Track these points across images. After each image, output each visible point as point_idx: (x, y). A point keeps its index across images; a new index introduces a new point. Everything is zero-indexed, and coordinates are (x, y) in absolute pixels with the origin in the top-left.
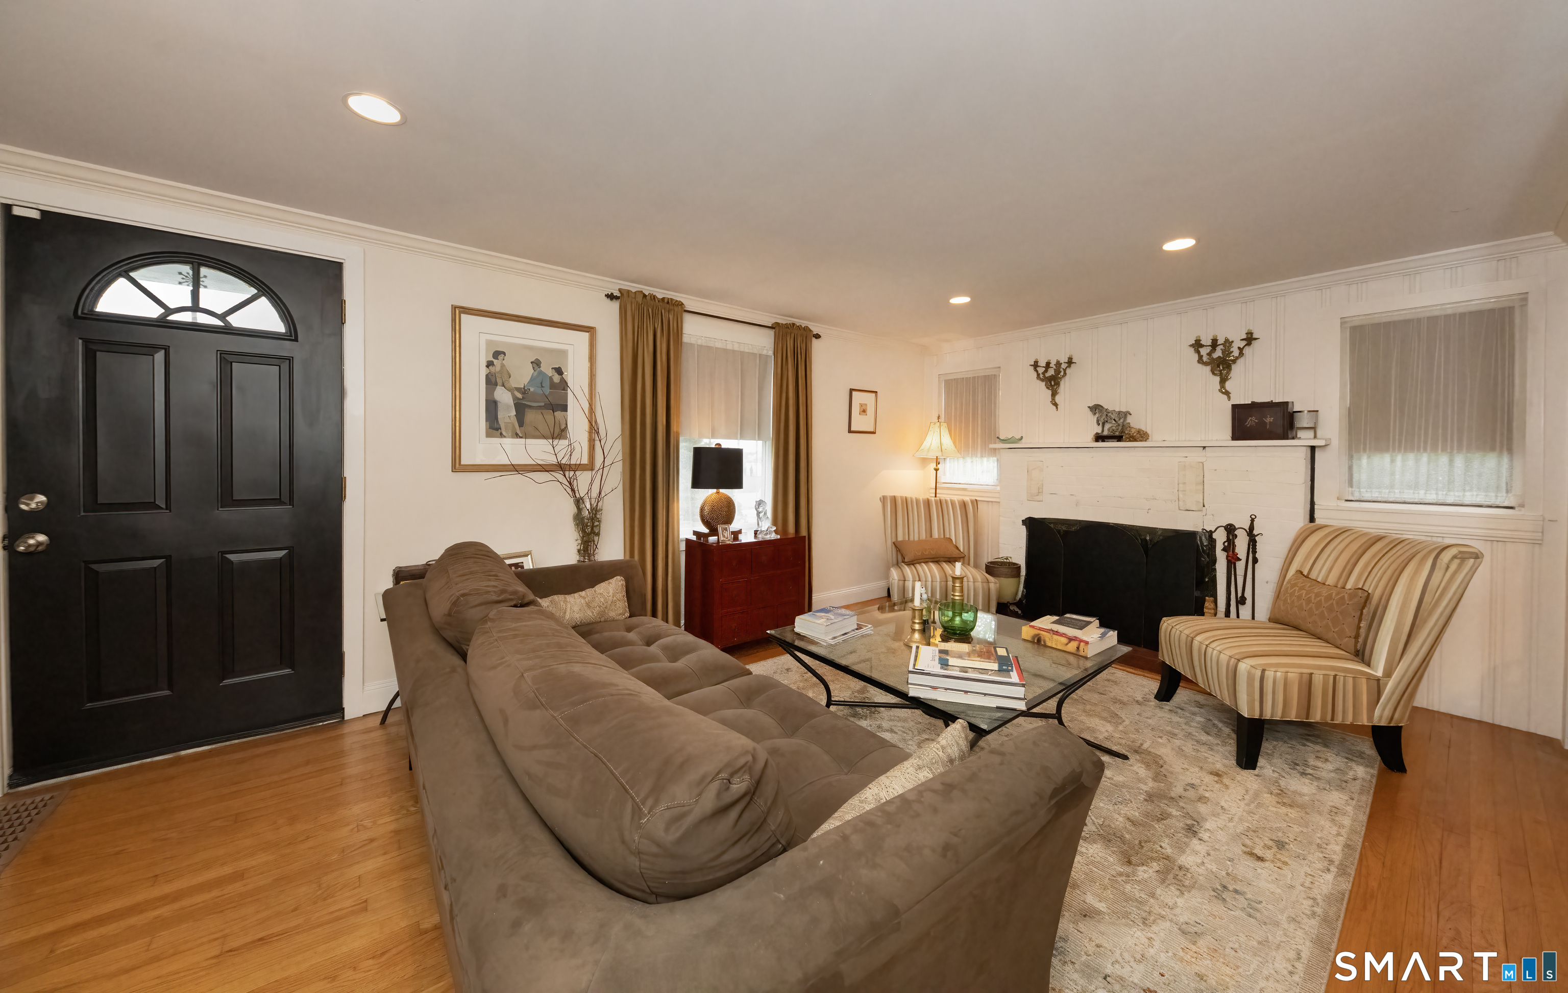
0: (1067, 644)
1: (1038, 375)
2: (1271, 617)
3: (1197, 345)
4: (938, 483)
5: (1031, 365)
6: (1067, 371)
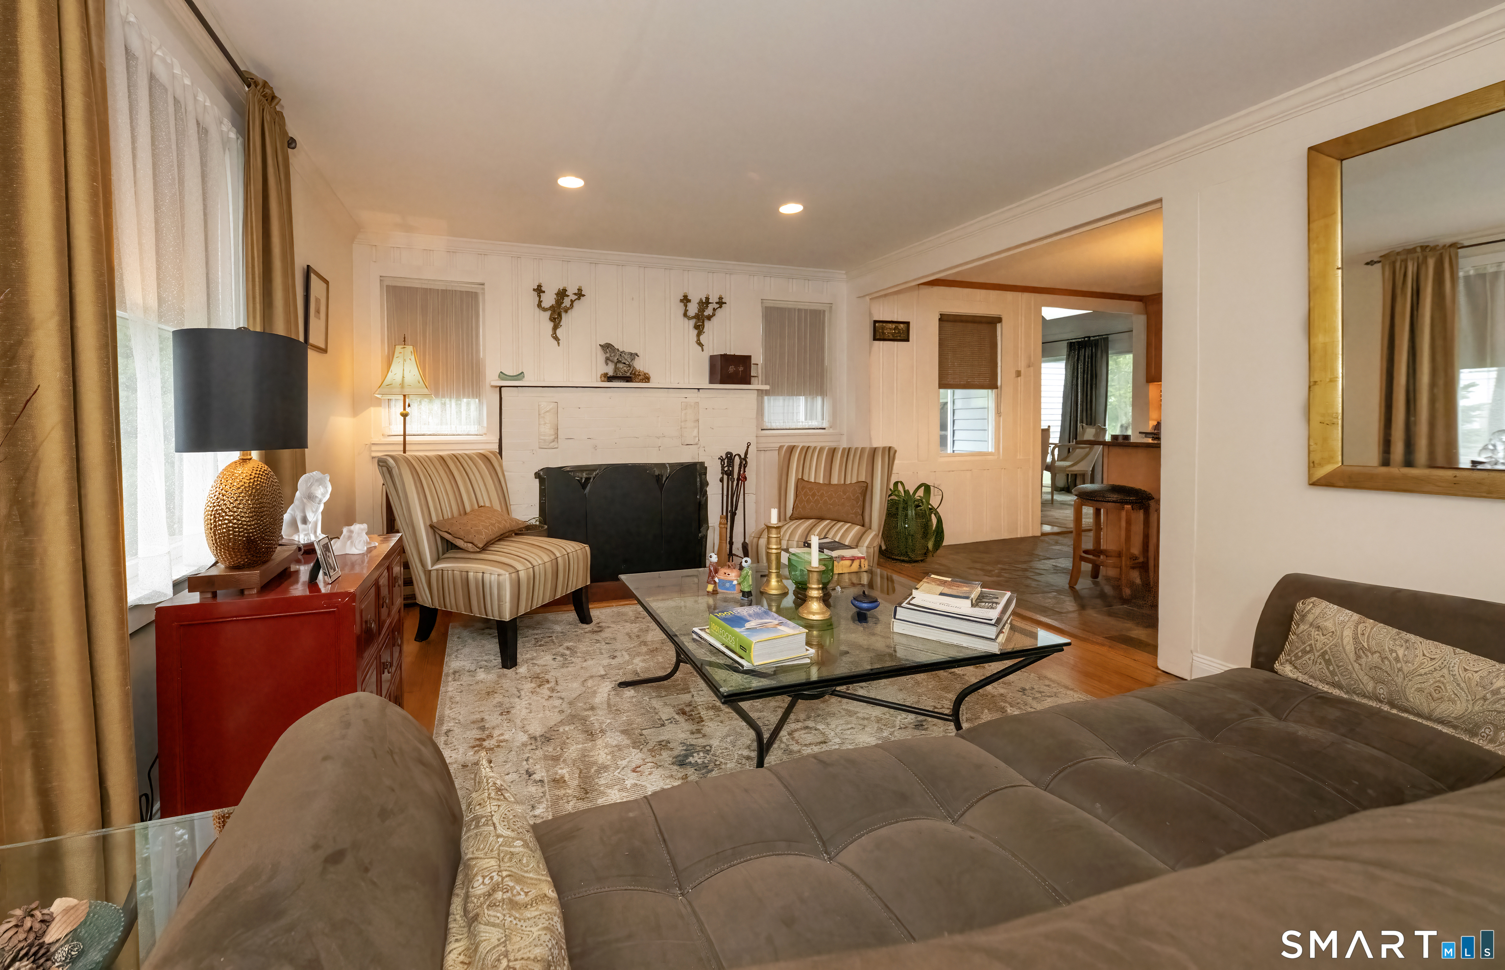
1: (540, 302)
2: (794, 516)
3: (686, 300)
4: (407, 433)
5: (534, 290)
6: (575, 304)
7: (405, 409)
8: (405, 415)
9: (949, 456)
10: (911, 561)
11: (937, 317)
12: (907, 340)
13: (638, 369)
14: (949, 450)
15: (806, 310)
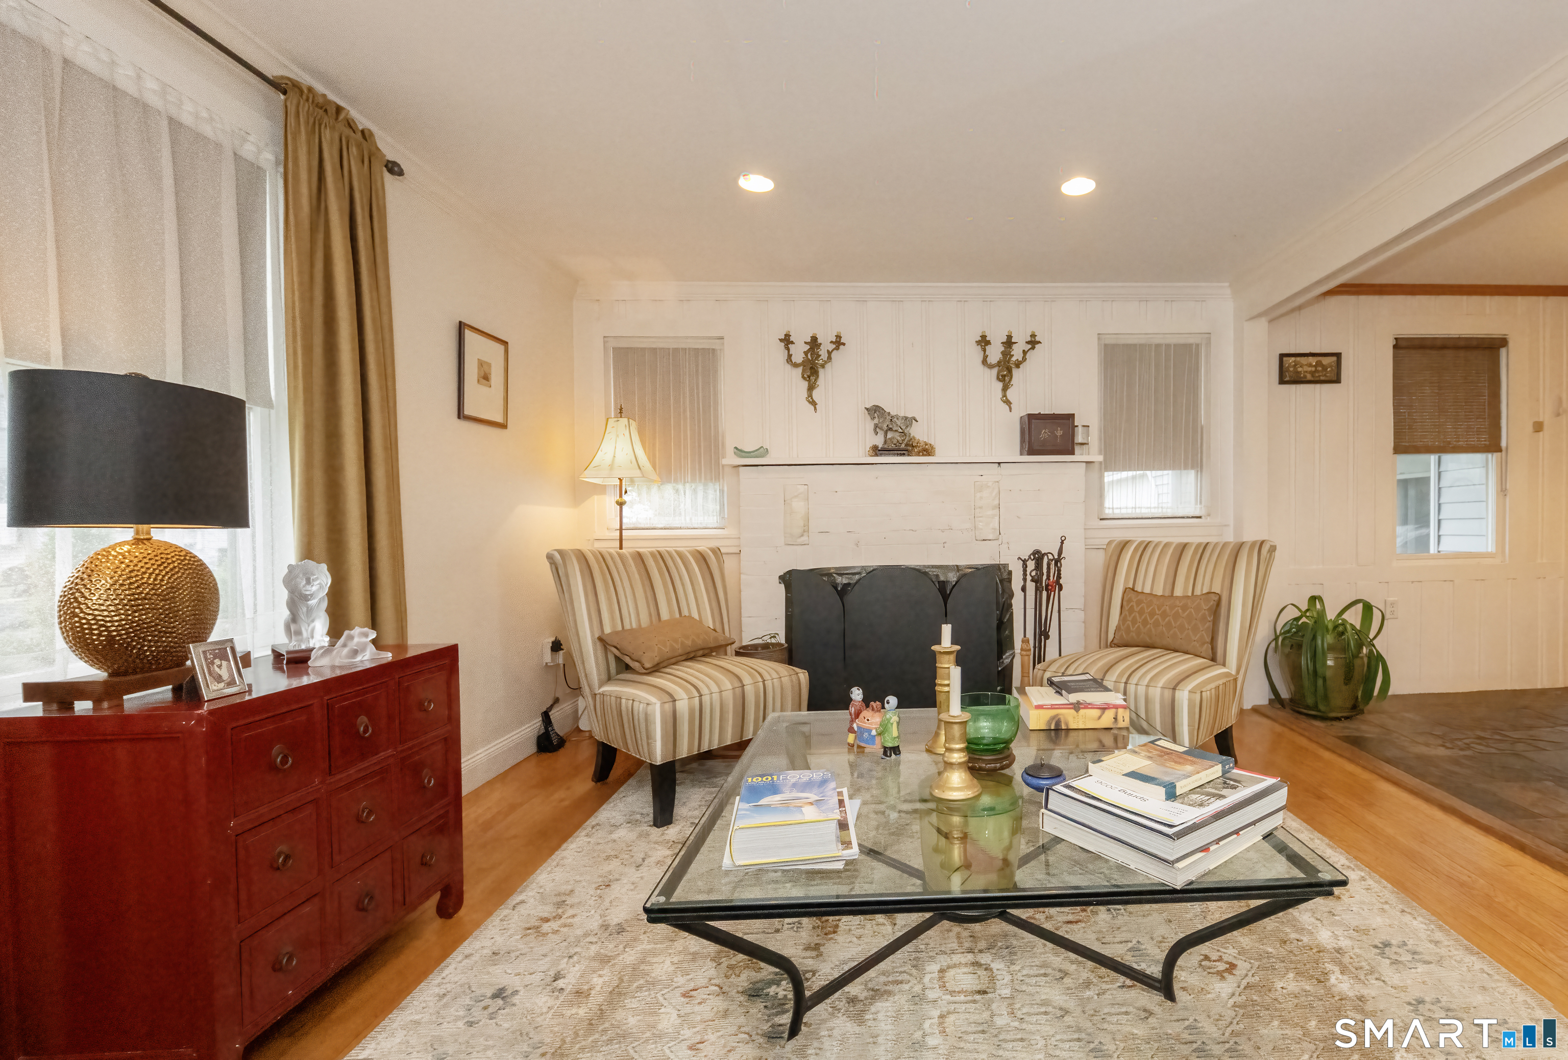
0: (1100, 717)
1: (790, 356)
2: (1115, 641)
3: (984, 342)
4: (623, 528)
5: (781, 340)
6: (833, 355)
7: (621, 496)
8: (621, 504)
9: (1434, 557)
10: (1324, 718)
11: (1392, 342)
12: (1337, 380)
13: (917, 437)
14: (1433, 549)
15: (1168, 346)
